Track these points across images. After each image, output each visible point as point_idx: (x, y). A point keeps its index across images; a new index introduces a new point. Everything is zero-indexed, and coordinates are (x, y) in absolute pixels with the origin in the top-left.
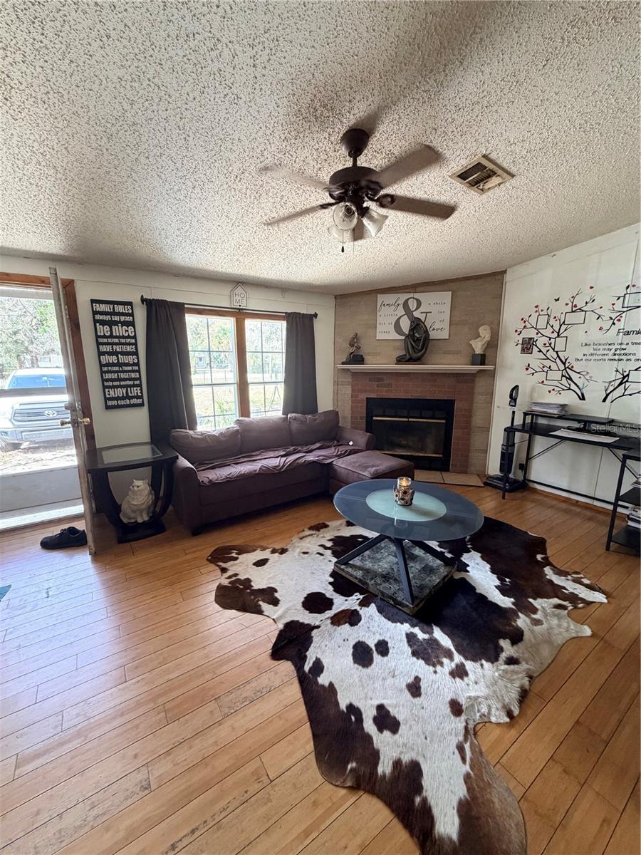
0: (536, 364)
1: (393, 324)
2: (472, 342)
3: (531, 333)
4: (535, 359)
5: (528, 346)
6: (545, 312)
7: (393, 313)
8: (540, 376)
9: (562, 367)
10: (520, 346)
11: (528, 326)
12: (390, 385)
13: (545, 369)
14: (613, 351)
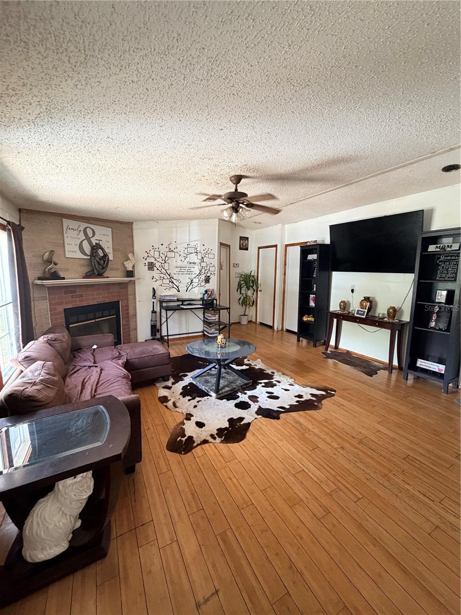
0: (157, 276)
1: (78, 245)
2: (125, 263)
3: (152, 260)
4: (155, 273)
5: (151, 266)
6: (157, 250)
7: (76, 236)
8: (159, 282)
9: (169, 277)
10: (147, 266)
11: (150, 256)
12: (81, 296)
13: (162, 278)
14: (186, 271)
